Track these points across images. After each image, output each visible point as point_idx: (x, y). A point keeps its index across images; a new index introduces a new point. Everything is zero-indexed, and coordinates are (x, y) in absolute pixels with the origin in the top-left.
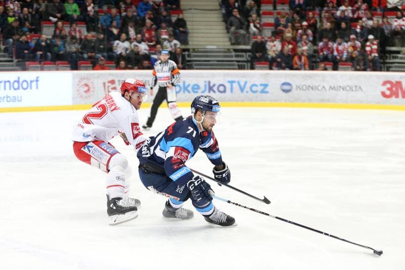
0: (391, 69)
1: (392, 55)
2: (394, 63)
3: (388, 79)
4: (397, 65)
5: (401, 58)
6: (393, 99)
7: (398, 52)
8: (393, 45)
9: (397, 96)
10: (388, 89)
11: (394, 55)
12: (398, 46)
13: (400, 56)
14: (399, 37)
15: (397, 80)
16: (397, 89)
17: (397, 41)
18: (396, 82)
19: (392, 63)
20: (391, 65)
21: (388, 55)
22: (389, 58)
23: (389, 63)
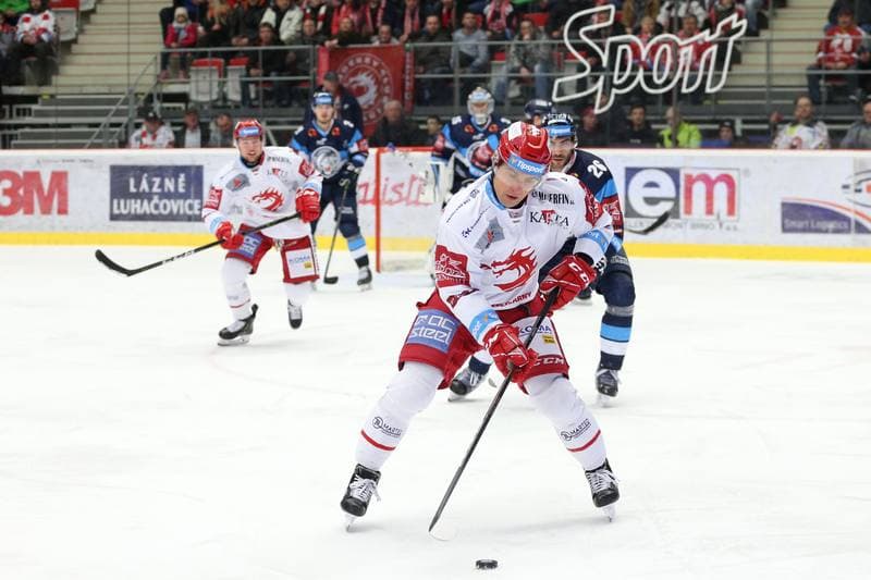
0: (13, 142)
1: (15, 107)
2: (22, 126)
3: (7, 168)
4: (27, 130)
5: (40, 114)
6: (20, 216)
7: (33, 99)
8: (20, 83)
9: (29, 211)
10: (6, 192)
11: (22, 106)
12: (32, 84)
13: (34, 107)
14: (33, 59)
15: (30, 168)
16: (28, 193)
17: (27, 71)
18: (26, 174)
19: (17, 127)
20: (13, 132)
21: (6, 107)
22: (7, 113)
23: (9, 127)
